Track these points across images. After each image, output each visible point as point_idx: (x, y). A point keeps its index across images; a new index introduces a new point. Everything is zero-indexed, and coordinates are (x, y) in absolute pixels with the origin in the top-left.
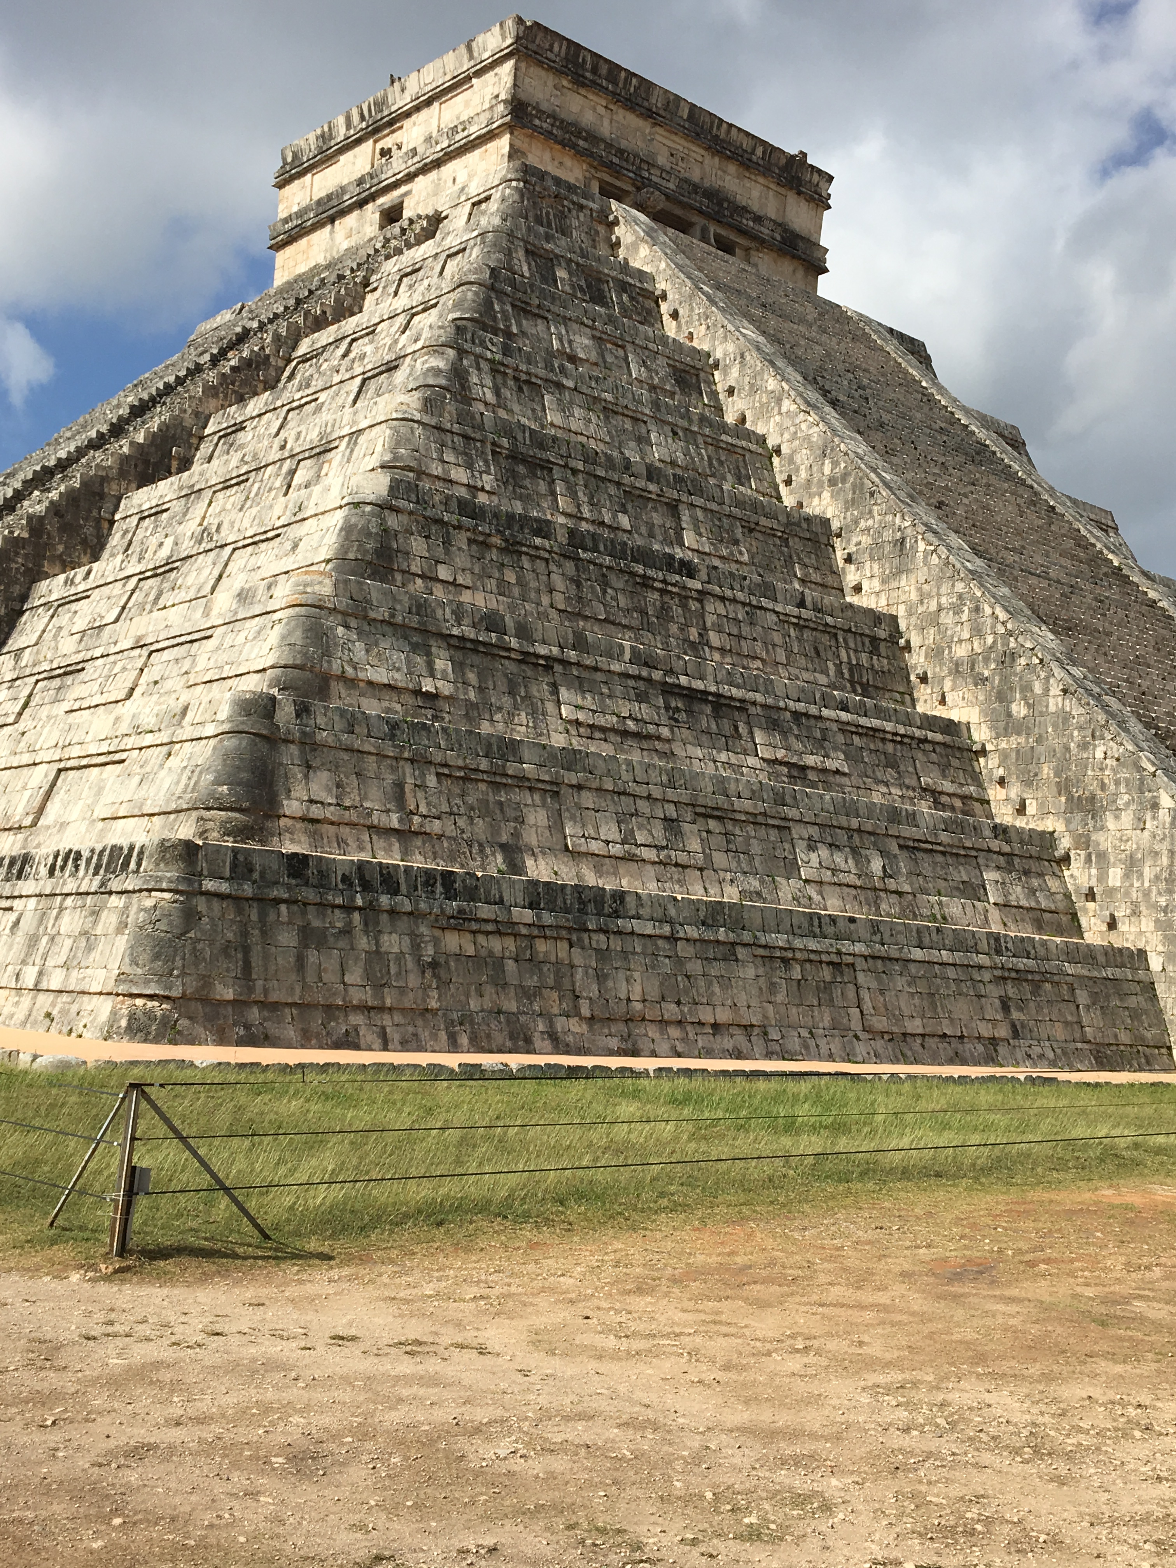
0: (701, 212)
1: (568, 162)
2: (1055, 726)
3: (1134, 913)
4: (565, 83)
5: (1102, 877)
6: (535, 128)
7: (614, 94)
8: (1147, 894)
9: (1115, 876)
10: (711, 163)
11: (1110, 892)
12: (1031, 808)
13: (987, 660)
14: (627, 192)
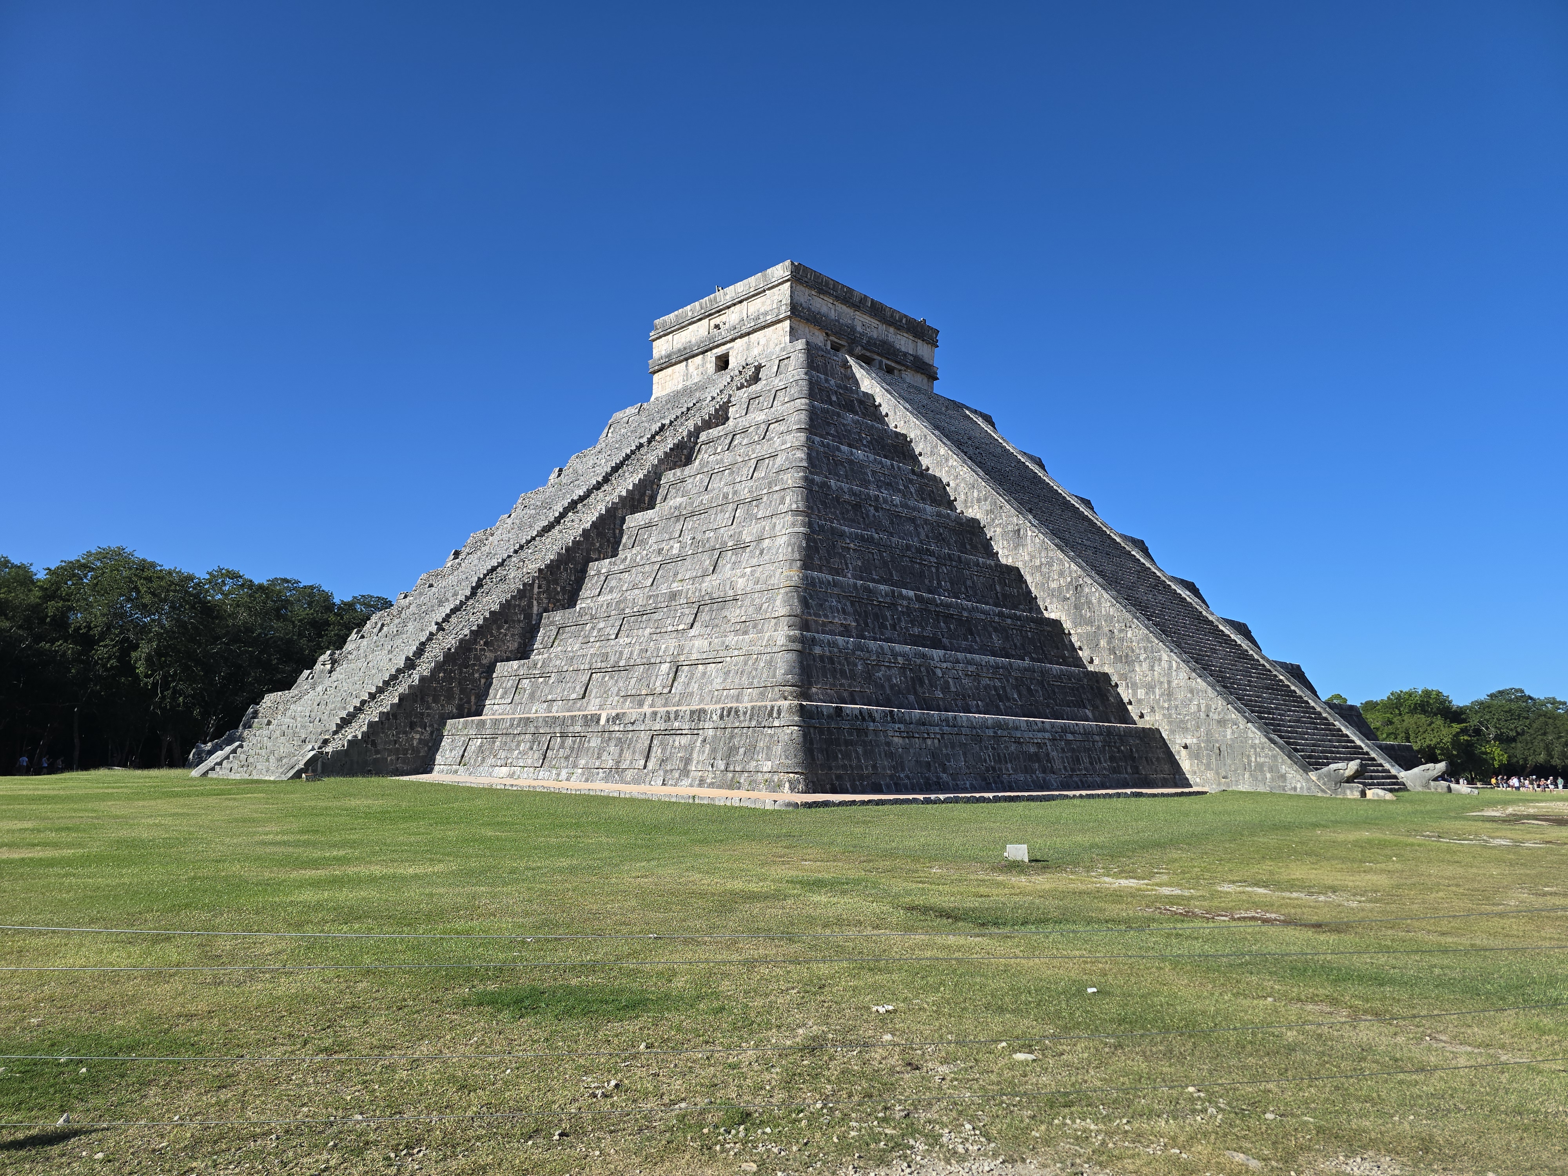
0: (878, 354)
1: (817, 333)
2: (1105, 621)
3: (1152, 711)
4: (813, 293)
5: (1135, 694)
6: (801, 317)
7: (836, 297)
8: (1158, 702)
9: (1141, 694)
10: (883, 327)
11: (1140, 701)
12: (1096, 662)
13: (1068, 590)
14: (844, 346)
